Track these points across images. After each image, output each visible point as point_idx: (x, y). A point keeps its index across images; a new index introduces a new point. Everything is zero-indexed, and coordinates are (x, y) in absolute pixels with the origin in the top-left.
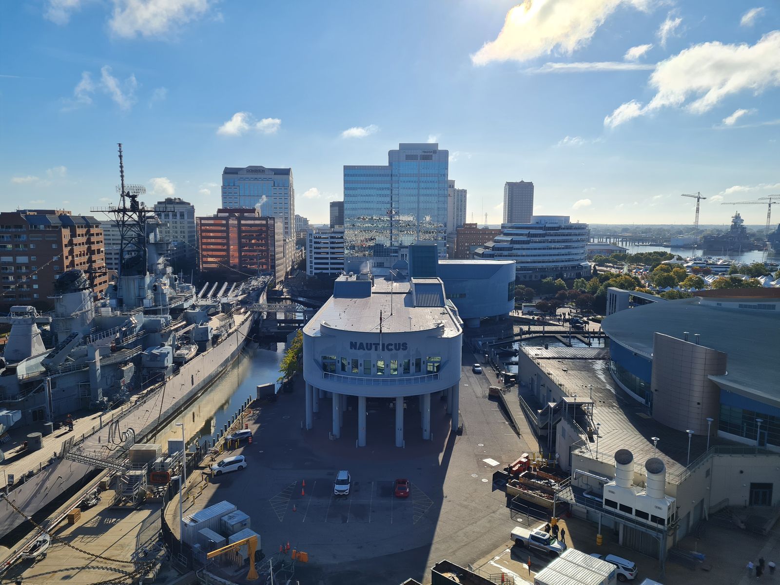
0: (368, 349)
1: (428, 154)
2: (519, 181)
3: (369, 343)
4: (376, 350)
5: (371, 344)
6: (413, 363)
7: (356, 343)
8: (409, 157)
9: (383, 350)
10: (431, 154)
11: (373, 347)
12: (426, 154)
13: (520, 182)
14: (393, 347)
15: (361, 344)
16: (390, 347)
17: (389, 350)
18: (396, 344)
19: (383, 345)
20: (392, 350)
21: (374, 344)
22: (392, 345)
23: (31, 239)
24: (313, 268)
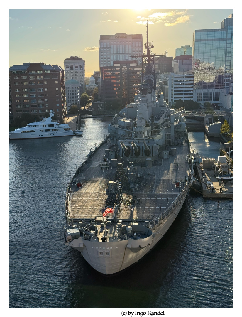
23: (45, 78)
24: (174, 98)
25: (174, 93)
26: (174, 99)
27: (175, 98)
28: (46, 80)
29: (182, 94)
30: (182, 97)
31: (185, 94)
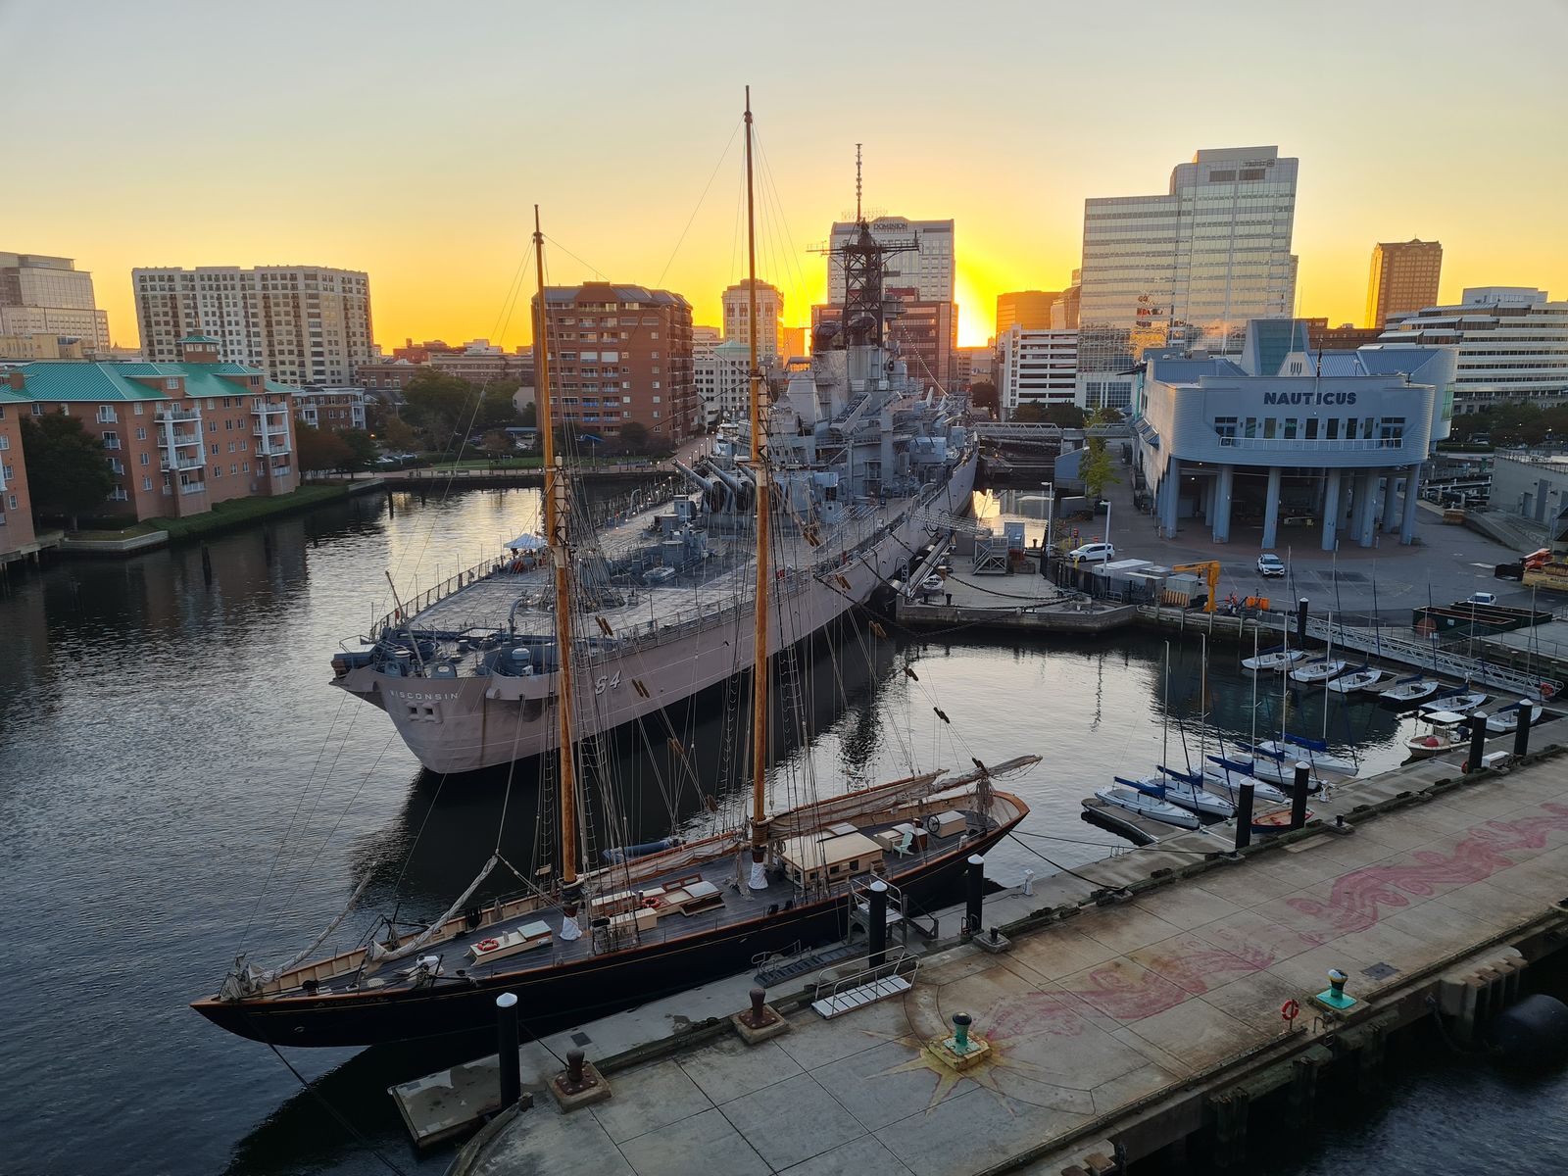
0: (1293, 402)
1: (1257, 167)
2: (1407, 239)
3: (1296, 392)
4: (1307, 402)
5: (1299, 395)
6: (1362, 425)
7: (1274, 394)
8: (1218, 177)
9: (1319, 402)
10: (1263, 167)
11: (1303, 398)
12: (1252, 168)
13: (1411, 243)
14: (1334, 399)
15: (1284, 395)
16: (1329, 399)
17: (1327, 402)
18: (1339, 394)
19: (1319, 395)
20: (1332, 402)
21: (1305, 394)
22: (1332, 395)
23: (622, 324)
24: (1018, 395)
25: (1020, 381)
26: (1019, 400)
27: (1022, 395)
28: (624, 329)
29: (1043, 386)
30: (1043, 396)
31: (1051, 386)
